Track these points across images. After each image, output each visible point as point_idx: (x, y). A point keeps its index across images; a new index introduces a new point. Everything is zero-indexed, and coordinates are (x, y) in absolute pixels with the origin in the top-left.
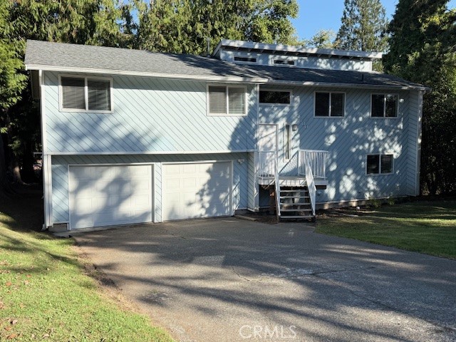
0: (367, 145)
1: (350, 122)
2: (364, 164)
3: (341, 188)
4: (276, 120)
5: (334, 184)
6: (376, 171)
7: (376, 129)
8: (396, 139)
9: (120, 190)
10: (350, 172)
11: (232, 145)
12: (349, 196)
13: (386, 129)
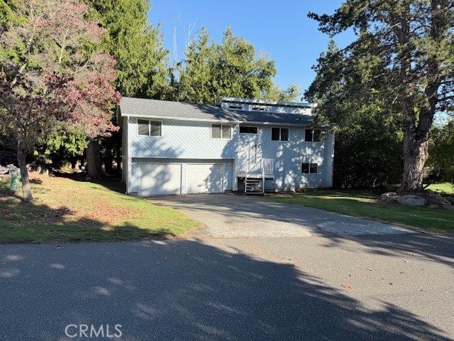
0: (301, 157)
1: (291, 144)
2: (299, 168)
3: (286, 181)
4: (248, 142)
5: (281, 178)
6: (307, 172)
7: (307, 148)
8: (319, 154)
9: (163, 178)
10: (291, 172)
11: (223, 155)
12: (290, 185)
13: (313, 149)
